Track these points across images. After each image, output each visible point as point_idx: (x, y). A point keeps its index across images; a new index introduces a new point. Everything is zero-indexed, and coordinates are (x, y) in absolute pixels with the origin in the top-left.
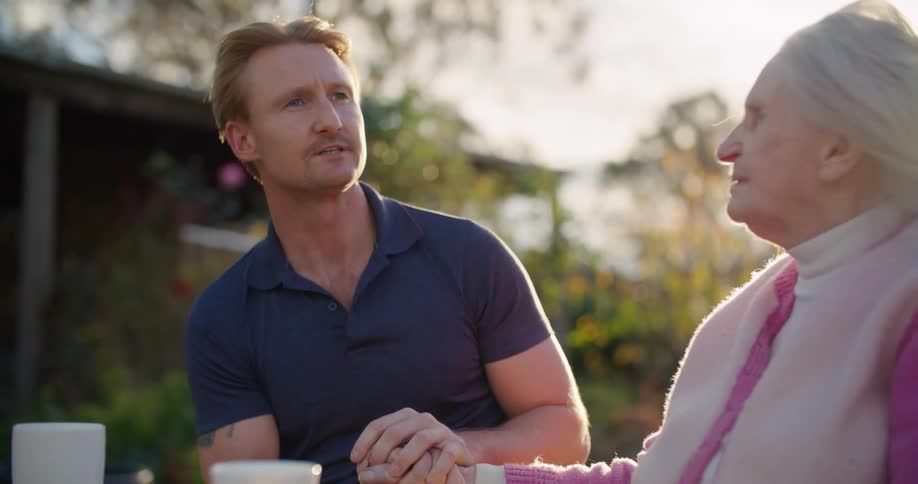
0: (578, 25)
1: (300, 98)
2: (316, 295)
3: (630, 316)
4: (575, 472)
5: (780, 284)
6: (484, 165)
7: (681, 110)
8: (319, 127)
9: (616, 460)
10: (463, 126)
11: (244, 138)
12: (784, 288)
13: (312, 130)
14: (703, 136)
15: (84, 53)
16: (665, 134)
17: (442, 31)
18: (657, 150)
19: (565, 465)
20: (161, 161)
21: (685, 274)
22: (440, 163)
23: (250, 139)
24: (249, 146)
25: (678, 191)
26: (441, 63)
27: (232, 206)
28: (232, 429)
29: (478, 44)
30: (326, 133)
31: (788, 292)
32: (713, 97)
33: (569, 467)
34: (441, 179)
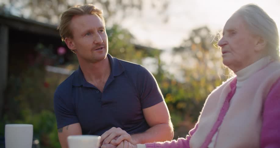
0: (165, 6)
1: (90, 33)
2: (93, 88)
3: (182, 94)
4: (166, 144)
5: (232, 84)
6: (138, 48)
7: (196, 32)
8: (96, 42)
9: (179, 139)
10: (131, 36)
11: (71, 43)
12: (233, 85)
13: (94, 42)
14: (203, 40)
15: (15, 12)
16: (191, 39)
17: (124, 7)
18: (189, 44)
19: (163, 142)
20: (40, 46)
21: (198, 82)
22: (125, 47)
23: (73, 43)
24: (73, 45)
25: (196, 57)
26: (124, 17)
27: (62, 60)
28: (68, 127)
29: (135, 11)
30: (98, 44)
31: (234, 86)
32: (206, 28)
33: (165, 142)
34: (125, 52)
